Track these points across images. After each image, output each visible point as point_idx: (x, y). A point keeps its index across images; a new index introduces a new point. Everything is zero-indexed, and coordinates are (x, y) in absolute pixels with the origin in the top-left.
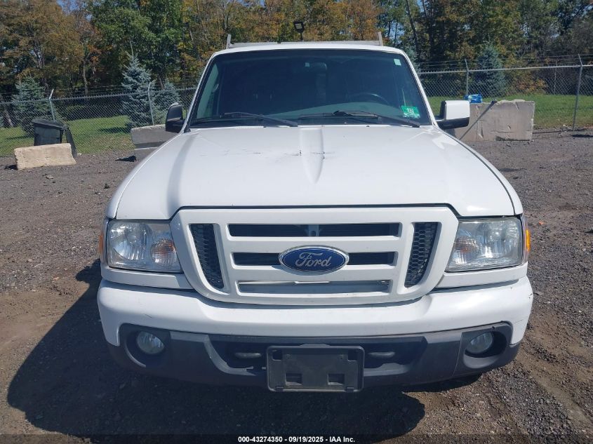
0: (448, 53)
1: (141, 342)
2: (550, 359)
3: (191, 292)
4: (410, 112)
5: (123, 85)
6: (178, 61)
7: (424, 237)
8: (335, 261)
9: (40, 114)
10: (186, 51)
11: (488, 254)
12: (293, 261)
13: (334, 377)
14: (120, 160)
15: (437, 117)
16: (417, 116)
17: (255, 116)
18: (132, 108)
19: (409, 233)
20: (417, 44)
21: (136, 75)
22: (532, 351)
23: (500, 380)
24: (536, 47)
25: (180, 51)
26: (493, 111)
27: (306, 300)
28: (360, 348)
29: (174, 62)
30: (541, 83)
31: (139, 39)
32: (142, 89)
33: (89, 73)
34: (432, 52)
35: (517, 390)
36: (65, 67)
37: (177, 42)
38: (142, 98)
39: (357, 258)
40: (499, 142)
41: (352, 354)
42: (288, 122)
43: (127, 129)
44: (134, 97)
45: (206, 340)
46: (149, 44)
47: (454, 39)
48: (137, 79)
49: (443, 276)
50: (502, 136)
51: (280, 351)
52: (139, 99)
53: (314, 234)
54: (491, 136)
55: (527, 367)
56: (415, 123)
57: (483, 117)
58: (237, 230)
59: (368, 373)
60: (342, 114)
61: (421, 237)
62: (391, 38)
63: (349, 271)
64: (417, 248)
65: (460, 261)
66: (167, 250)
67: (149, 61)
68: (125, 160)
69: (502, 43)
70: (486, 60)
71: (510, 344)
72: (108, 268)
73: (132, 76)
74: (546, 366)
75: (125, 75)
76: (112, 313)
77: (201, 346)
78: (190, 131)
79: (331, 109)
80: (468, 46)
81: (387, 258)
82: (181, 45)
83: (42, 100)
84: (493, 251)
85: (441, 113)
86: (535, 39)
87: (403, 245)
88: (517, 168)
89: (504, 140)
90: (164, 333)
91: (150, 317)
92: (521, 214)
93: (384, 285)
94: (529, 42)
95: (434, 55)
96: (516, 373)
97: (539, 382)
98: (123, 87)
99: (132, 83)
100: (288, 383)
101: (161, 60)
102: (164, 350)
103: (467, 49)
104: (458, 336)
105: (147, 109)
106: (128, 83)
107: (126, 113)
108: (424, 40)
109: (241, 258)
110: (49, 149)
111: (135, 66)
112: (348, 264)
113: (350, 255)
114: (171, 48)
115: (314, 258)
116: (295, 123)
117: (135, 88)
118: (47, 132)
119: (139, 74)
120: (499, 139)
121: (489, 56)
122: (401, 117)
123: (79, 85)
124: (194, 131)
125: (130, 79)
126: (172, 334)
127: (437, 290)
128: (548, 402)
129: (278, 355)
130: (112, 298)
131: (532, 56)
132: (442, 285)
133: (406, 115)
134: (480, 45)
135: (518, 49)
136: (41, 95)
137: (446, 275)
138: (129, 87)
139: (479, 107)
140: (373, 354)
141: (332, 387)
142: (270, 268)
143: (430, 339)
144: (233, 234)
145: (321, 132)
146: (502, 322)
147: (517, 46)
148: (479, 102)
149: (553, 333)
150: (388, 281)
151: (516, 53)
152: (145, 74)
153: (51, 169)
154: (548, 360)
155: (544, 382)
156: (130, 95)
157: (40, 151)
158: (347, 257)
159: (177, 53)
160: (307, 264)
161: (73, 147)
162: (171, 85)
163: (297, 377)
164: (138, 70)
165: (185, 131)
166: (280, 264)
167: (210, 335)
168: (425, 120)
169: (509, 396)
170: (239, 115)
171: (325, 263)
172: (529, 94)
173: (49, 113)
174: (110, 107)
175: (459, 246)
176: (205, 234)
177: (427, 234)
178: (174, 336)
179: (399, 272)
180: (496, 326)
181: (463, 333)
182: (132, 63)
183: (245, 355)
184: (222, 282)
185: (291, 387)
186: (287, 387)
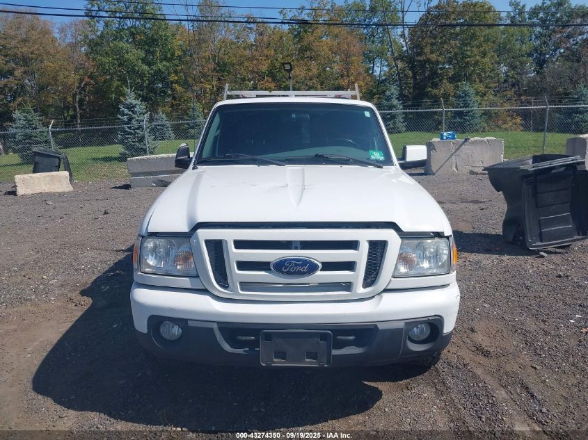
0: (430, 89)
1: (163, 330)
2: (486, 354)
3: (204, 291)
4: (377, 155)
5: (119, 116)
6: (170, 92)
7: (376, 251)
8: (311, 268)
9: (37, 143)
10: (177, 82)
11: (426, 265)
12: (281, 267)
13: (310, 355)
14: (116, 188)
15: (399, 159)
16: (382, 158)
17: (250, 157)
18: (127, 138)
19: (364, 248)
20: (400, 80)
21: (132, 107)
22: (473, 349)
23: (445, 370)
24: (513, 85)
25: (172, 82)
26: (467, 147)
27: (290, 297)
28: (329, 332)
29: (165, 93)
30: (518, 120)
31: (133, 72)
32: (137, 120)
33: (81, 102)
34: (414, 88)
35: (458, 378)
36: (58, 96)
37: (169, 75)
38: (137, 129)
39: (328, 266)
40: (473, 176)
41: (324, 337)
42: (278, 162)
43: (122, 158)
44: (130, 128)
45: (215, 326)
46: (142, 76)
47: (434, 78)
48: (132, 111)
49: (391, 280)
50: (475, 170)
51: (270, 334)
52: (133, 130)
53: (296, 248)
54: (465, 170)
55: (467, 361)
56: (379, 164)
57: (458, 152)
58: (240, 244)
59: (335, 352)
60: (322, 156)
61: (374, 251)
62: (375, 74)
63: (321, 276)
64: (371, 259)
65: (403, 269)
66: (186, 259)
67: (141, 93)
68: (120, 188)
69: (481, 81)
70: (463, 98)
71: (442, 332)
72: (140, 273)
73: (128, 108)
74: (482, 359)
75: (121, 107)
76: (143, 307)
77: (211, 330)
78: (197, 168)
79: (312, 152)
80: (448, 84)
81: (350, 266)
82: (173, 77)
83: (41, 130)
84: (430, 262)
85: (402, 156)
86: (512, 78)
87: (361, 256)
88: (485, 200)
89: (477, 174)
90: (182, 322)
91: (172, 310)
92: (451, 236)
93: (348, 286)
94: (506, 81)
95: (417, 91)
96: (458, 364)
97: (475, 371)
98: (119, 119)
99: (127, 115)
100: (275, 360)
101: (153, 90)
102: (181, 337)
103: (447, 86)
104: (401, 325)
105: (142, 139)
106: (124, 114)
107: (122, 142)
108: (406, 76)
109: (243, 265)
110: (49, 176)
111: (131, 99)
112: (321, 270)
113: (323, 263)
114: (163, 80)
115: (296, 265)
116: (284, 163)
117: (130, 119)
118: (46, 160)
119: (134, 107)
120: (472, 173)
121: (466, 95)
122: (369, 159)
123: (71, 113)
124: (201, 168)
125: (126, 111)
126: (189, 322)
127: (386, 291)
128: (480, 385)
129: (268, 337)
130: (143, 296)
131: (509, 94)
132: (389, 287)
133: (373, 157)
134: (459, 84)
135: (495, 87)
136: (39, 125)
137: (393, 279)
138: (125, 118)
139: (453, 144)
140: (339, 337)
141: (309, 363)
142: (263, 273)
143: (381, 327)
144: (237, 247)
145: (303, 170)
146: (435, 316)
147: (495, 85)
148: (454, 138)
149: (491, 336)
150: (350, 283)
151: (494, 91)
152: (140, 106)
153: (50, 195)
154: (485, 355)
155: (479, 371)
156: (126, 126)
157: (39, 178)
158: (320, 265)
159: (168, 85)
160: (291, 270)
161: (71, 175)
162: (164, 116)
163: (282, 355)
164: (134, 102)
165: (193, 168)
166: (270, 270)
167: (218, 323)
168: (388, 161)
169: (450, 381)
170: (239, 156)
171: (304, 269)
172: (506, 129)
173: (47, 142)
174: (106, 138)
175: (403, 258)
176: (216, 248)
177: (378, 249)
178: (190, 323)
179: (358, 276)
180: (430, 318)
181: (406, 323)
182: (128, 96)
183: (244, 338)
184: (228, 284)
185: (278, 363)
186: (274, 363)
